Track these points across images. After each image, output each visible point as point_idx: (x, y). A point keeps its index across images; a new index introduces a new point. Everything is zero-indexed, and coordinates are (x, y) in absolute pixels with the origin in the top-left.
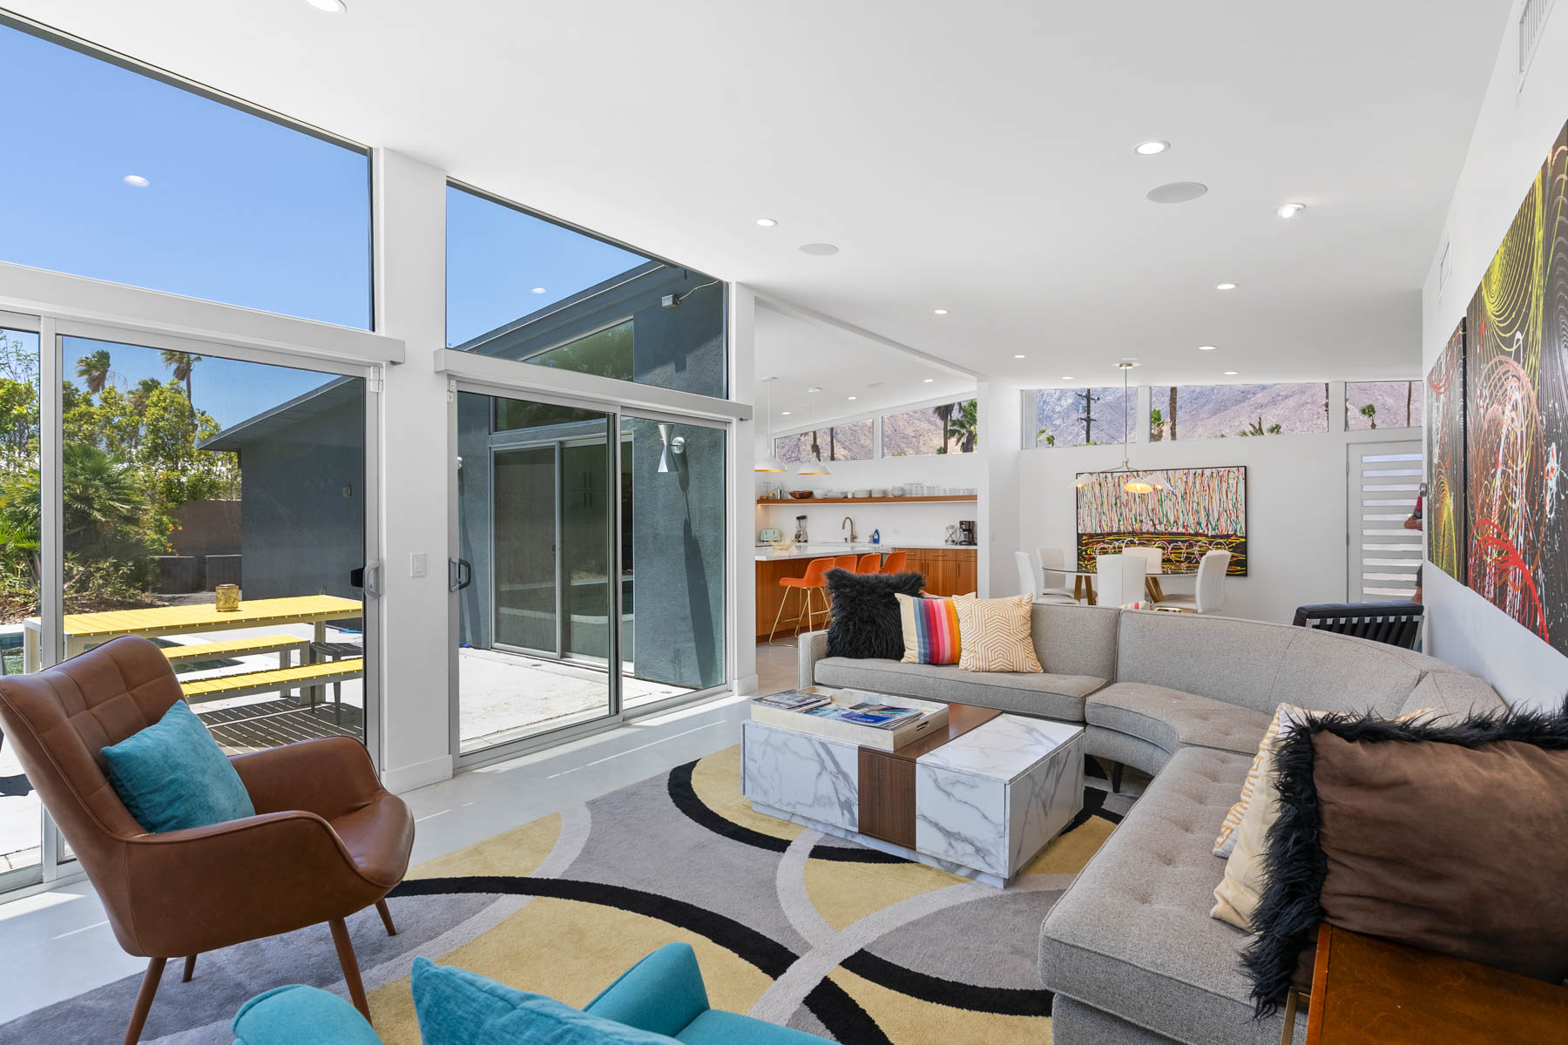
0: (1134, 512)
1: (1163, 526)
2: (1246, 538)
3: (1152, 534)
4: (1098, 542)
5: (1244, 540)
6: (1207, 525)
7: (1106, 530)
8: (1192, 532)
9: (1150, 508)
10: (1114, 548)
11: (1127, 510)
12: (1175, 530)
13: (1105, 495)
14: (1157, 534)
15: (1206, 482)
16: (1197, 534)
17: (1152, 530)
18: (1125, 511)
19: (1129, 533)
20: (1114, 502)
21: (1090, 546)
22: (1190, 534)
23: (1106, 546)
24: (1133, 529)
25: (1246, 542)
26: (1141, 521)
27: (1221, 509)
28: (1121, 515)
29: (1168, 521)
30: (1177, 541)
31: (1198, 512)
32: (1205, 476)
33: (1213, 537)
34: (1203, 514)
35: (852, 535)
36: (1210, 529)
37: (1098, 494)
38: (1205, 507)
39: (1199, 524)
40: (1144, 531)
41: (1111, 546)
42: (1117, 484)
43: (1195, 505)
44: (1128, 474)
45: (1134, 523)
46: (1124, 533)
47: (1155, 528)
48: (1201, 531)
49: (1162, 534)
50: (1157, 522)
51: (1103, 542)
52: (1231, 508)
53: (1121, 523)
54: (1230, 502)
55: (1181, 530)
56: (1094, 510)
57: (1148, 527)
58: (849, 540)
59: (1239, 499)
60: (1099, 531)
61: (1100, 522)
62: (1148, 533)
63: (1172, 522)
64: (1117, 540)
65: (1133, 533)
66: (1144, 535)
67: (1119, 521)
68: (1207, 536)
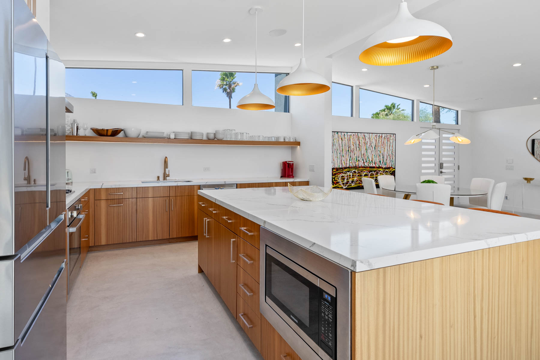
0: (356, 155)
1: (367, 163)
2: (395, 168)
3: (363, 167)
4: (340, 173)
5: (394, 170)
6: (383, 162)
7: (344, 166)
8: (377, 166)
9: (362, 154)
10: (347, 176)
11: (353, 154)
12: (371, 165)
13: (344, 146)
14: (365, 167)
15: (383, 141)
16: (379, 167)
17: (363, 165)
18: (352, 154)
19: (354, 167)
20: (348, 150)
21: (336, 175)
22: (377, 168)
23: (344, 175)
24: (355, 164)
25: (395, 170)
26: (359, 161)
27: (388, 154)
28: (351, 157)
29: (369, 161)
30: (372, 171)
31: (380, 156)
32: (383, 138)
33: (385, 168)
34: (382, 157)
35: (165, 174)
36: (384, 165)
37: (341, 145)
38: (382, 154)
39: (380, 162)
40: (360, 166)
41: (346, 175)
42: (349, 139)
43: (379, 152)
44: (354, 134)
45: (356, 162)
46: (352, 167)
47: (364, 164)
48: (381, 166)
49: (367, 167)
50: (365, 161)
51: (342, 172)
52: (391, 154)
53: (351, 161)
54: (391, 151)
55: (374, 165)
56: (339, 154)
57: (361, 164)
58: (161, 178)
59: (393, 150)
60: (341, 167)
61: (341, 161)
62: (361, 167)
63: (370, 161)
64: (349, 171)
65: (355, 167)
66: (360, 168)
67: (350, 160)
68: (382, 168)
